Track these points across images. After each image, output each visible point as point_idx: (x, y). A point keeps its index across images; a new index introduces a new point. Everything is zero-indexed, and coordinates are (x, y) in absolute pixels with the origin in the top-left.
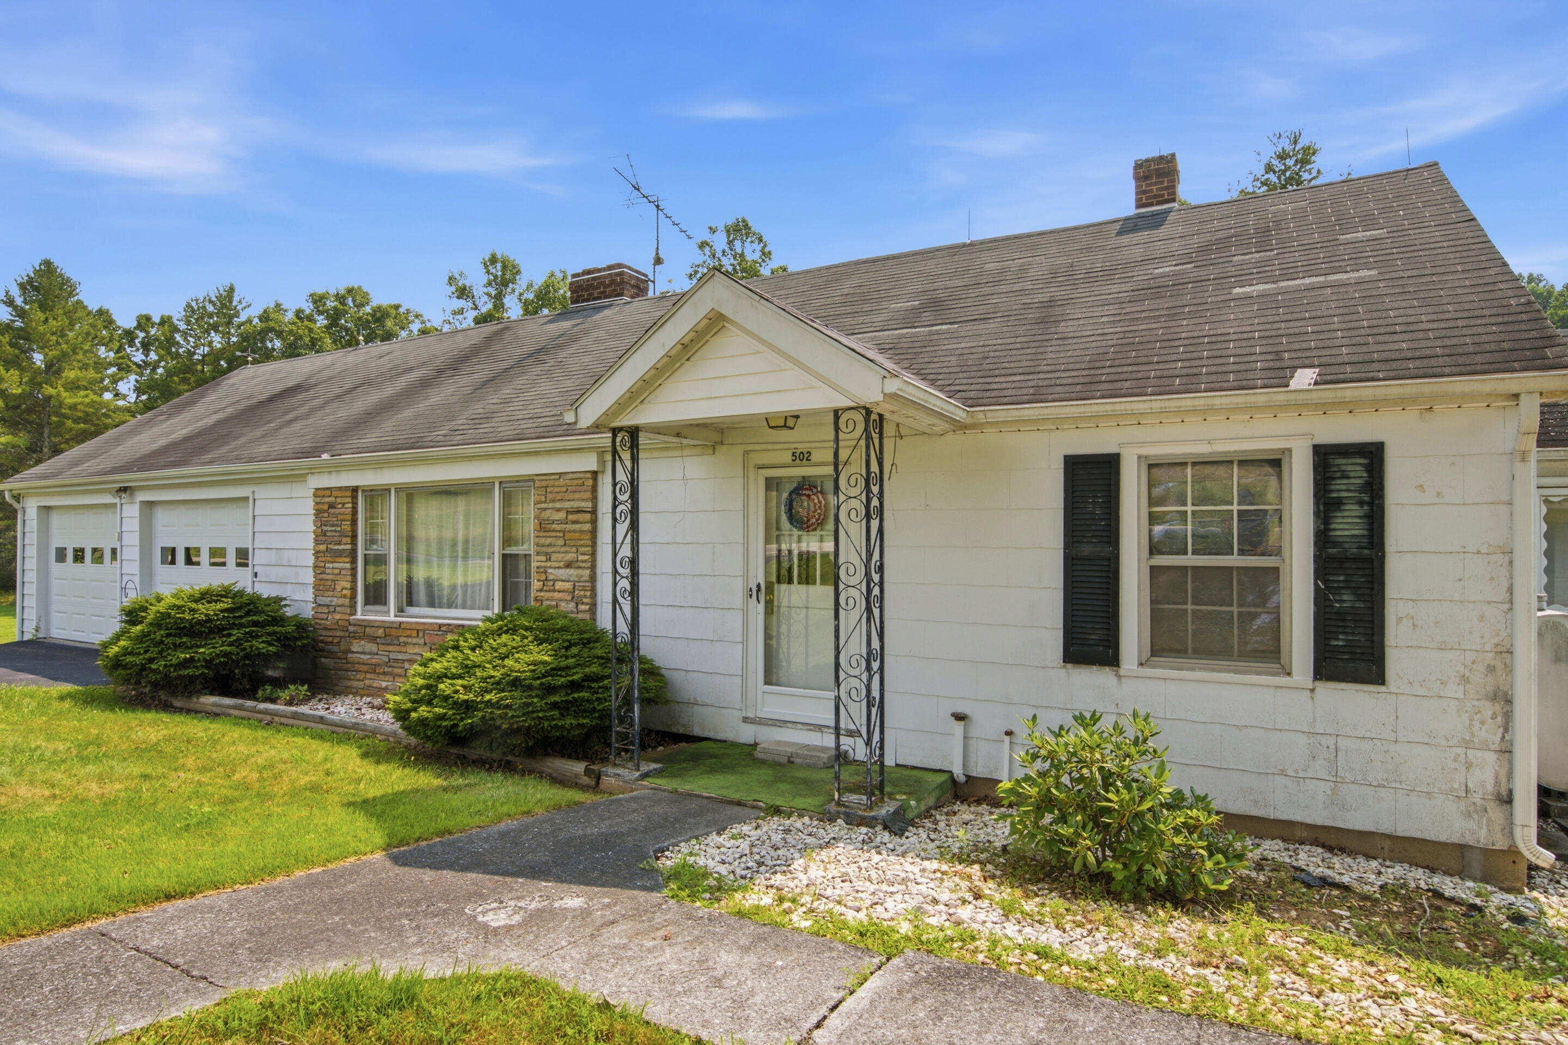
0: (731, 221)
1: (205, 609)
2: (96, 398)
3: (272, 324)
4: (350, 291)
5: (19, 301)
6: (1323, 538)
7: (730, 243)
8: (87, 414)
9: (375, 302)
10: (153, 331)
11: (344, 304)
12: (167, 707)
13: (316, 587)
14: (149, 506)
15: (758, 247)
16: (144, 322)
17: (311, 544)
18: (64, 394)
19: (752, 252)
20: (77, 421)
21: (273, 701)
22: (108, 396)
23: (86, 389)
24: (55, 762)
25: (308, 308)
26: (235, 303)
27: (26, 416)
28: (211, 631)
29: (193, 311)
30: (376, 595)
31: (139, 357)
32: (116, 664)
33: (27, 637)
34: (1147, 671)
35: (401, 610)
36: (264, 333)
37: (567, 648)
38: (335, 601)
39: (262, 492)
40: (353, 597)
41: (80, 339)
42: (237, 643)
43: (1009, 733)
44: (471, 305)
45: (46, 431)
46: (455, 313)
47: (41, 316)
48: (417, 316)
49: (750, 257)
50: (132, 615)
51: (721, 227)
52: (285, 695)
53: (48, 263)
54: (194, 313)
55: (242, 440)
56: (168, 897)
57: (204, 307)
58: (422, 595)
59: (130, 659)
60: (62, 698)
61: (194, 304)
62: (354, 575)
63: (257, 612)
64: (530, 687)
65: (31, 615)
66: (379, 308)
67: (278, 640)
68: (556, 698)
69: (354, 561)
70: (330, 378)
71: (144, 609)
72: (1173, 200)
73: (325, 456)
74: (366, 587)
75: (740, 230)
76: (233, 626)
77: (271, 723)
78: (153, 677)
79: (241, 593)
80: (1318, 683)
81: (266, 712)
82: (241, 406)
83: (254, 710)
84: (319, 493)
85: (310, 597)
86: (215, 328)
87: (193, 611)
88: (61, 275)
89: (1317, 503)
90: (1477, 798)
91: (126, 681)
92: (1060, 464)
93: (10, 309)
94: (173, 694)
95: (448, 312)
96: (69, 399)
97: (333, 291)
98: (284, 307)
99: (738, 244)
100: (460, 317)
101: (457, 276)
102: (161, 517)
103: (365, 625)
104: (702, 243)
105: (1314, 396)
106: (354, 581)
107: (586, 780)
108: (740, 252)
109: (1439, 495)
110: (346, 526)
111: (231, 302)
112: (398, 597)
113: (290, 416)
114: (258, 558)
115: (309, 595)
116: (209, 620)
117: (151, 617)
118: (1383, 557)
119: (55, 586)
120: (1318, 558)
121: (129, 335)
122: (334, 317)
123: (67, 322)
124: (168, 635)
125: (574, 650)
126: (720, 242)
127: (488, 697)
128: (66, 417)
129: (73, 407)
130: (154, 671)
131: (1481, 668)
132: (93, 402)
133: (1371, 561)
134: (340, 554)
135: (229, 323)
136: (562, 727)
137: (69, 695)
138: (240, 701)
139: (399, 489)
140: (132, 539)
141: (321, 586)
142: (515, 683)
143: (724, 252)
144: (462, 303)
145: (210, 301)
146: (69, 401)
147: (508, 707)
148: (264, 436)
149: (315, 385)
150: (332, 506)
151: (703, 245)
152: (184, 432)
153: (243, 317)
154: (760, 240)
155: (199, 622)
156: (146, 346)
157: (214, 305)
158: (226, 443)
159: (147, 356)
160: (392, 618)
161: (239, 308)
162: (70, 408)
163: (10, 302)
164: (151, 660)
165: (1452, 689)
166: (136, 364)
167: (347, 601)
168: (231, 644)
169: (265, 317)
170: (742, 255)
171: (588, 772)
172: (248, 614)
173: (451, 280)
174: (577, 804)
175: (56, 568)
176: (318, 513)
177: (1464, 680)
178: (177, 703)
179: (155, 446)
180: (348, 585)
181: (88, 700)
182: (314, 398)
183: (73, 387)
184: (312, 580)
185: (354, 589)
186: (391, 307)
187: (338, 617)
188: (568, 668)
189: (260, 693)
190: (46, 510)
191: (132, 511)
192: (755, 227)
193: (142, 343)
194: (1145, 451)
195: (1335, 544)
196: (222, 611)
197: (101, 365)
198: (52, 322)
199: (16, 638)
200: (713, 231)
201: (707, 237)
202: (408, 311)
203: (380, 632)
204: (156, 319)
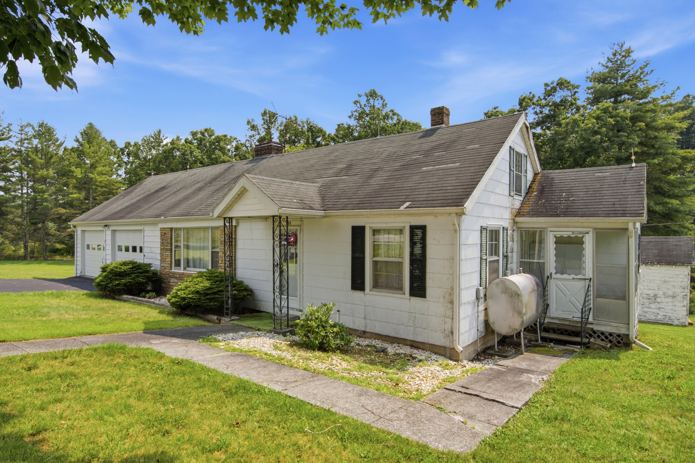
0: (368, 91)
1: (124, 268)
2: (109, 178)
3: (175, 146)
4: (206, 130)
5: (81, 140)
6: (412, 254)
7: (368, 100)
8: (106, 184)
9: (217, 134)
10: (131, 149)
11: (204, 136)
12: (114, 298)
13: (161, 260)
14: (114, 231)
15: (381, 102)
16: (128, 145)
17: (159, 246)
18: (97, 177)
19: (378, 104)
20: (102, 187)
21: (145, 297)
22: (114, 176)
23: (106, 174)
24: (77, 310)
25: (190, 138)
26: (161, 137)
27: (83, 185)
28: (126, 275)
29: (145, 141)
30: (178, 264)
31: (126, 159)
32: (99, 285)
33: (78, 275)
34: (372, 293)
35: (185, 269)
36: (173, 149)
37: (215, 282)
38: (166, 265)
39: (147, 228)
40: (171, 264)
41: (103, 155)
42: (133, 279)
43: (338, 311)
44: (257, 133)
45: (91, 191)
46: (251, 137)
47: (88, 146)
48: (235, 139)
49: (377, 106)
50: (104, 269)
51: (364, 94)
52: (148, 295)
53: (91, 124)
54: (146, 141)
55: (142, 209)
56: (90, 335)
57: (149, 139)
58: (191, 264)
59: (102, 283)
60: (83, 295)
61: (145, 138)
62: (171, 257)
63: (140, 269)
64: (201, 294)
65: (79, 267)
66: (218, 137)
67: (147, 278)
68: (208, 297)
69: (171, 252)
70: (175, 184)
71: (107, 267)
72: (443, 124)
73: (162, 218)
74: (175, 260)
75: (373, 94)
76: (132, 273)
77: (140, 303)
78: (109, 289)
79: (136, 263)
80: (411, 297)
81: (139, 300)
82: (145, 194)
83: (137, 300)
84: (162, 229)
85: (159, 264)
86: (154, 147)
87: (121, 268)
88: (96, 129)
89: (410, 243)
90: (447, 333)
91: (101, 290)
92: (351, 229)
93: (77, 143)
94: (115, 294)
95: (248, 137)
96: (99, 179)
97: (199, 130)
98: (180, 138)
99: (371, 101)
100: (252, 138)
101: (251, 121)
102: (118, 235)
103: (174, 273)
104: (355, 102)
105: (404, 212)
106: (171, 259)
107: (217, 321)
108: (372, 104)
109: (439, 242)
110: (169, 241)
111: (159, 136)
112: (184, 264)
113: (159, 200)
114: (145, 250)
115: (158, 263)
116: (125, 271)
117: (108, 270)
118: (425, 260)
119: (87, 257)
120: (410, 259)
121: (122, 150)
122: (200, 141)
123: (98, 147)
124: (113, 276)
125: (217, 283)
126: (363, 100)
127: (189, 296)
128: (97, 186)
129: (101, 182)
130: (109, 287)
131: (448, 294)
132: (108, 180)
133: (422, 261)
134: (167, 250)
135: (159, 146)
136: (209, 305)
137: (86, 294)
138: (133, 297)
139: (184, 229)
140: (109, 242)
141: (162, 260)
142: (198, 292)
143: (365, 105)
144: (253, 132)
145: (152, 137)
146: (99, 180)
147: (194, 299)
148: (149, 208)
149: (169, 187)
150: (165, 234)
151: (356, 102)
152: (127, 204)
153: (165, 142)
154: (382, 99)
155: (122, 272)
156: (129, 155)
157: (153, 138)
158: (137, 210)
159: (129, 159)
160: (182, 271)
161: (163, 139)
162: (100, 182)
163: (77, 140)
164: (108, 284)
165: (442, 300)
166: (125, 162)
167: (169, 265)
168: (131, 279)
169: (172, 143)
170: (374, 106)
171: (217, 319)
172: (137, 269)
173: (248, 123)
174: (204, 325)
175: (87, 251)
176: (161, 236)
177: (444, 297)
178: (117, 297)
179: (117, 210)
180: (169, 260)
181: (90, 296)
182: (168, 193)
183: (101, 174)
184: (159, 258)
185: (171, 261)
186: (222, 136)
187: (167, 270)
188: (213, 288)
189: (141, 295)
190: (83, 231)
191: (109, 233)
192: (379, 93)
193: (127, 154)
194: (371, 225)
195: (415, 255)
196: (129, 268)
197: (111, 164)
198: (92, 148)
199: (74, 275)
200: (360, 96)
201: (357, 99)
202: (231, 137)
203: (178, 276)
204: (132, 144)
